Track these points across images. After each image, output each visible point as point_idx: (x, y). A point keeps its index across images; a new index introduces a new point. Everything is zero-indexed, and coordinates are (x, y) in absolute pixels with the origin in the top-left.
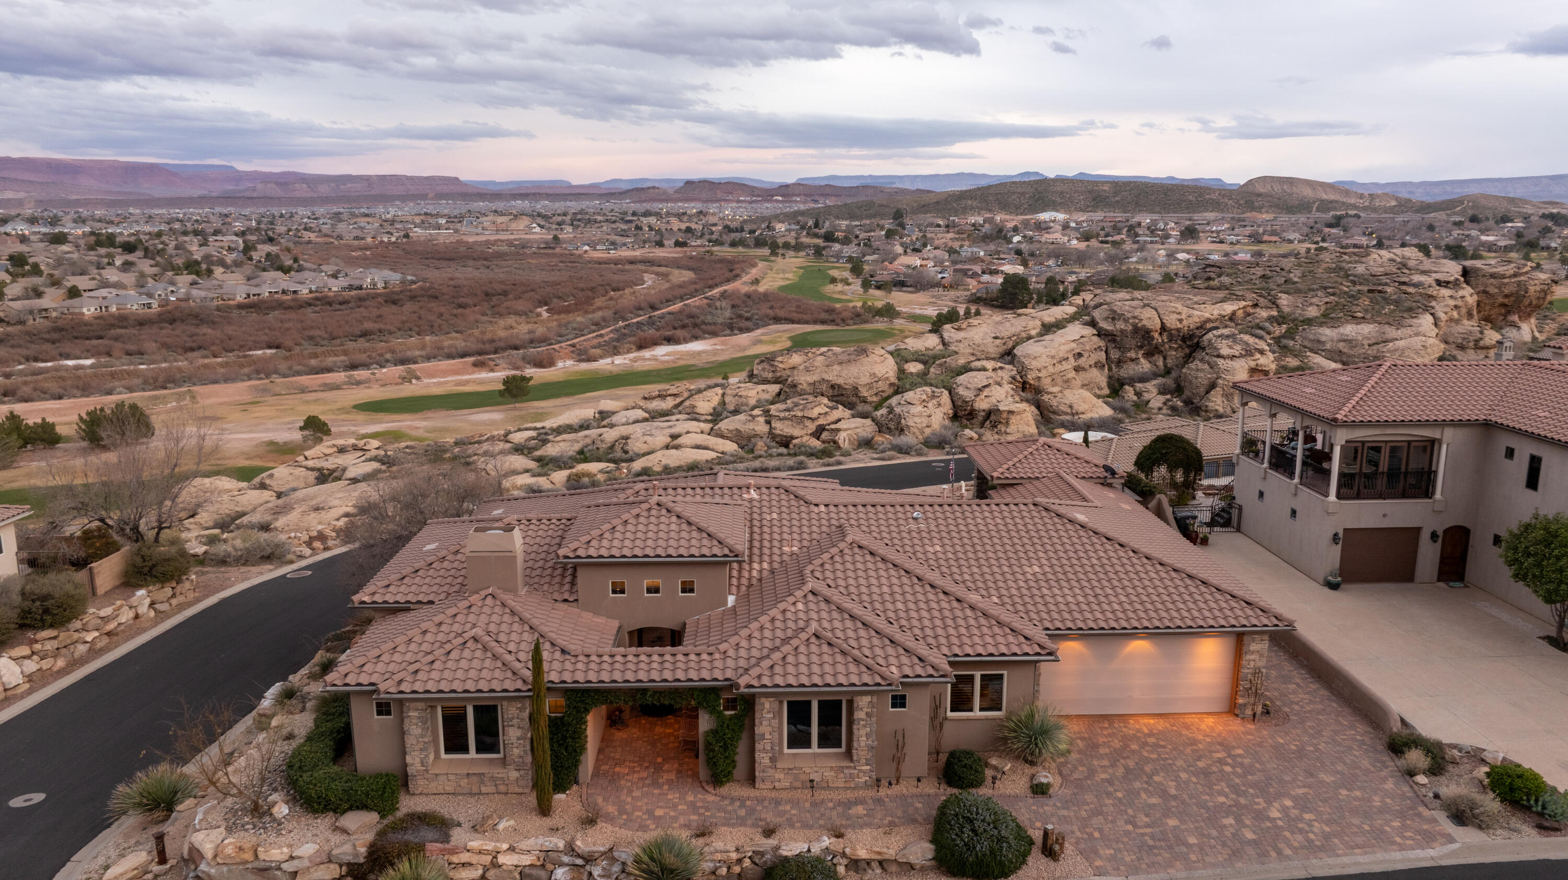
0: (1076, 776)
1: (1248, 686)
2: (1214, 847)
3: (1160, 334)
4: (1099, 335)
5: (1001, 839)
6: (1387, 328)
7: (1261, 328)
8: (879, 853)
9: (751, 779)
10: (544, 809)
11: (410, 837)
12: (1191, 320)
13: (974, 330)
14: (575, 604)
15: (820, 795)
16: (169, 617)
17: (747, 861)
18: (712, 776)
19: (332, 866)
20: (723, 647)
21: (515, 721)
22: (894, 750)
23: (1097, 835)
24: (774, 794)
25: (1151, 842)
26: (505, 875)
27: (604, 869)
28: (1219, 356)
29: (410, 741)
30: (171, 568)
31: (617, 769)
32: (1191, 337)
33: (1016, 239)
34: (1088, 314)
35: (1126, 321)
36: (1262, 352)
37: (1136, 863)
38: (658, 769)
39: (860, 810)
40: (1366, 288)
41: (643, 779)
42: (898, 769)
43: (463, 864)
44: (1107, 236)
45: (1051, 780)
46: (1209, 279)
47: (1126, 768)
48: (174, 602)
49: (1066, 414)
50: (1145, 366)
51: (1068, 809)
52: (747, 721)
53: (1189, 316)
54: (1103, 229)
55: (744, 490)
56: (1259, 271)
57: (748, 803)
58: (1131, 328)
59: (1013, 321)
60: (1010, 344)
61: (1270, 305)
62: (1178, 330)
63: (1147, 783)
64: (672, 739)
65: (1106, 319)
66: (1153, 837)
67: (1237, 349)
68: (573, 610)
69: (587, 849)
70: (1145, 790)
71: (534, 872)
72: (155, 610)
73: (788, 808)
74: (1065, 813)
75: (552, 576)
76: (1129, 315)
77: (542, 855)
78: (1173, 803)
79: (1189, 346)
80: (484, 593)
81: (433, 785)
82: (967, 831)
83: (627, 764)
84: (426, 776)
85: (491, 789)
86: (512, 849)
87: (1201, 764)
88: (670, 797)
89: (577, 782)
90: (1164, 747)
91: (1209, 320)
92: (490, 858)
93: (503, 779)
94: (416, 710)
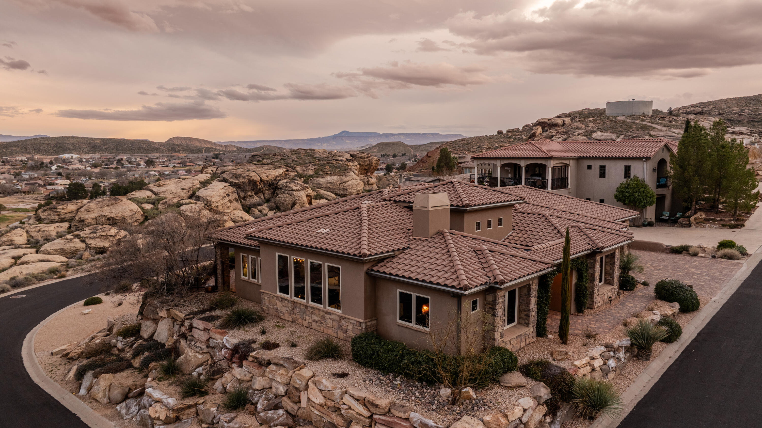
3: (260, 183)
4: (231, 186)
6: (342, 177)
10: (565, 340)
12: (271, 176)
13: (168, 186)
15: (613, 304)
24: (601, 309)
27: (622, 353)
28: (292, 190)
32: (273, 184)
33: (54, 168)
34: (219, 177)
36: (308, 188)
40: (326, 162)
43: (584, 376)
44: (106, 165)
46: (259, 161)
49: (241, 221)
50: (256, 199)
54: (103, 162)
58: (247, 181)
60: (191, 191)
62: (267, 181)
67: (298, 187)
71: (605, 367)
76: (244, 175)
77: (601, 357)
79: (272, 188)
84: (503, 344)
85: (524, 344)
91: (277, 176)
92: (589, 367)
93: (528, 335)
94: (502, 297)
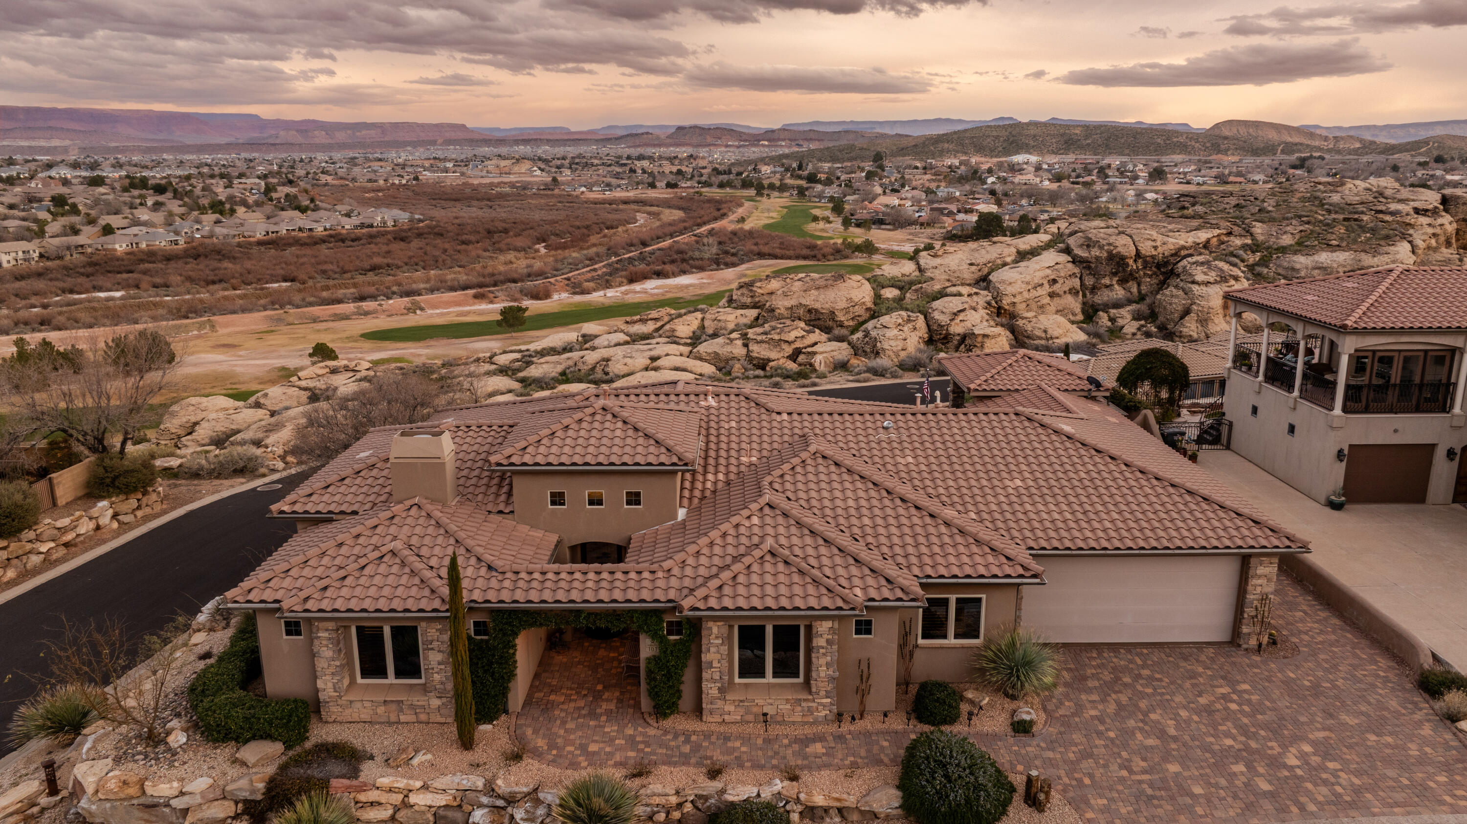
0: (1061, 712)
1: (1254, 613)
2: (1224, 799)
3: (1135, 261)
4: (1073, 262)
5: (977, 787)
6: (1363, 256)
7: (1235, 256)
8: (838, 800)
9: (698, 711)
10: (466, 742)
11: (315, 772)
12: (1165, 247)
13: (950, 257)
14: (510, 516)
15: (775, 730)
16: (133, 529)
17: (689, 805)
18: (654, 707)
19: (226, 803)
20: (667, 564)
21: (435, 644)
22: (858, 682)
23: (1087, 781)
24: (722, 729)
25: (1149, 792)
26: (417, 816)
27: (527, 812)
28: (1193, 282)
29: (321, 664)
30: (134, 480)
31: (552, 697)
32: (1166, 263)
33: (990, 180)
34: (1063, 242)
35: (1101, 248)
36: (1236, 278)
37: (1133, 816)
38: (598, 697)
39: (818, 748)
40: (1341, 217)
41: (579, 709)
42: (862, 702)
43: (372, 803)
44: (1078, 176)
45: (1034, 716)
46: (1184, 208)
47: (1118, 703)
48: (139, 514)
49: (1040, 338)
50: (1119, 292)
51: (1053, 750)
52: (693, 647)
53: (1164, 244)
54: (1074, 170)
55: (702, 397)
56: (1233, 201)
57: (694, 738)
58: (1105, 255)
59: (989, 248)
60: (986, 270)
61: (1243, 233)
62: (1153, 257)
63: (1142, 721)
64: (615, 664)
65: (1081, 246)
66: (1151, 785)
67: (1212, 276)
68: (508, 522)
69: (509, 790)
70: (1141, 729)
71: (450, 814)
72: (118, 521)
73: (737, 744)
74: (1050, 754)
75: (488, 486)
76: (1104, 242)
77: (460, 794)
78: (1174, 746)
79: (1163, 273)
80: (408, 503)
81: (348, 712)
82: (939, 777)
83: (563, 691)
84: (340, 702)
85: (411, 718)
86: (425, 787)
87: (1202, 700)
88: (606, 730)
89: (506, 712)
90: (1160, 680)
91: (1183, 248)
92: (401, 797)
93: (423, 707)
94: (327, 630)
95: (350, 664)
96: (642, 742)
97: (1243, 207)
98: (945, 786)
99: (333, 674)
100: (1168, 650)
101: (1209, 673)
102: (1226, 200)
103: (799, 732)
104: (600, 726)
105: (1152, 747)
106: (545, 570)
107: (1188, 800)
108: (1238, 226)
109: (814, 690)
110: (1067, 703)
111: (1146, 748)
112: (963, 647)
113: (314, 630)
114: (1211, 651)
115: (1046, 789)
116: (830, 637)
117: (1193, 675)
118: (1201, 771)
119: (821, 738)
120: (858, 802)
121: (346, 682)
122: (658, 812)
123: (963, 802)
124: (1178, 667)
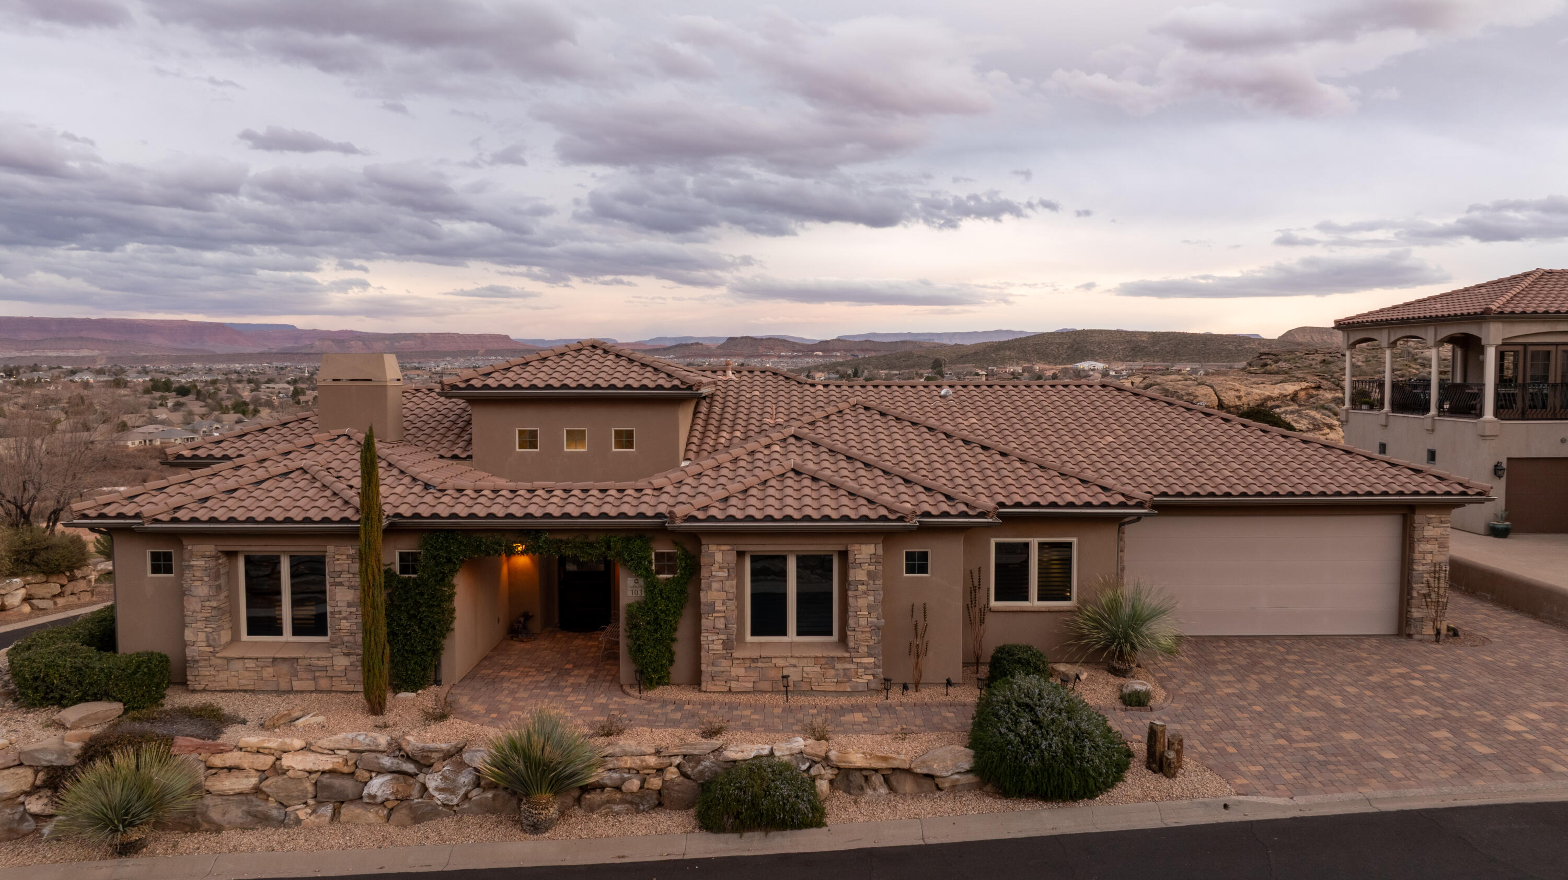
0: (1186, 690)
1: (1425, 591)
2: (1429, 762)
5: (1080, 736)
7: (1326, 409)
8: (885, 759)
9: (696, 680)
10: (376, 707)
11: (159, 729)
12: (1250, 397)
14: (467, 462)
15: (799, 700)
16: (48, 614)
17: (673, 769)
18: (638, 676)
19: (22, 771)
20: (658, 481)
21: (345, 577)
22: (911, 636)
23: (1231, 750)
24: (727, 698)
25: (1321, 758)
26: (292, 784)
27: (445, 778)
29: (192, 605)
30: (57, 557)
31: (503, 673)
36: (1331, 427)
37: (1303, 781)
38: (566, 673)
39: (859, 717)
41: (537, 682)
43: (230, 769)
45: (1150, 687)
46: (1266, 365)
47: (1261, 682)
48: (61, 601)
51: (1181, 723)
52: (690, 589)
53: (1248, 394)
56: (1320, 358)
57: (688, 707)
61: (1333, 386)
63: (1296, 697)
66: (1322, 751)
67: (1304, 424)
68: (463, 466)
69: (420, 745)
70: (1296, 704)
71: (337, 782)
72: (32, 605)
73: (748, 712)
76: (1183, 393)
77: (353, 758)
78: (1345, 717)
81: (224, 675)
82: (1025, 722)
83: (520, 669)
84: (214, 661)
85: (309, 685)
86: (307, 747)
87: (1374, 679)
88: (569, 699)
89: (438, 682)
90: (1314, 663)
91: (1270, 398)
92: (270, 760)
93: (324, 668)
94: (203, 556)
95: (233, 613)
96: (615, 709)
97: (1330, 363)
98: (1034, 733)
99: (206, 619)
100: (1317, 641)
101: (1377, 657)
102: (1311, 357)
103: (832, 702)
104: (561, 696)
105: (1315, 718)
106: (498, 488)
107: (1378, 765)
108: (1327, 379)
109: (851, 644)
110: (1192, 683)
111: (1307, 719)
112: (1050, 612)
113: (186, 556)
114: (1374, 642)
115: (1176, 746)
116: (872, 567)
117: (1358, 659)
118: (1389, 738)
119: (862, 709)
120: (912, 762)
121: (225, 636)
122: (630, 779)
123: (1060, 753)
124: (1335, 654)
